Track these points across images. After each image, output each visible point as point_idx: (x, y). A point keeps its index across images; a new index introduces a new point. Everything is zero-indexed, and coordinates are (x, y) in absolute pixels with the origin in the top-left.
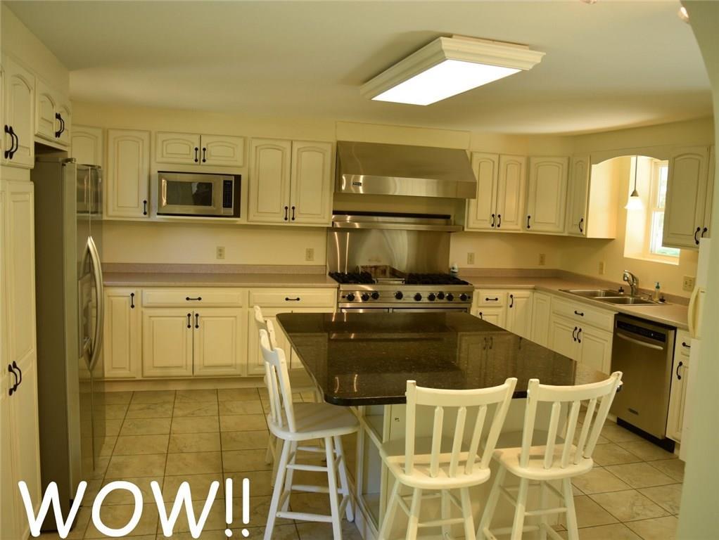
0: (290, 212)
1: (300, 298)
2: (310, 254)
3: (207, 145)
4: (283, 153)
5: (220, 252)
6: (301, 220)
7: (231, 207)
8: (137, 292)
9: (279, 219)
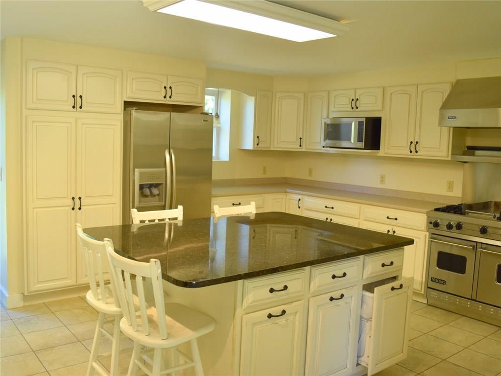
0: (414, 145)
1: (398, 218)
2: (450, 186)
3: (360, 95)
4: (410, 96)
5: (382, 179)
6: (423, 153)
7: (362, 141)
8: (302, 198)
9: (405, 152)
